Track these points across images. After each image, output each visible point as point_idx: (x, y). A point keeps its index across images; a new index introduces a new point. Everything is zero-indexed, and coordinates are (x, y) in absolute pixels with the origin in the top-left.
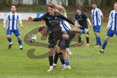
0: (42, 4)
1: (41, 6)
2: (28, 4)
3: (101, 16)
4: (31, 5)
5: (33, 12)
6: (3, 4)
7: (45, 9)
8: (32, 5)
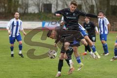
0: (48, 13)
1: (46, 15)
2: (33, 12)
3: (108, 25)
4: (36, 14)
5: (38, 21)
6: (8, 13)
7: (50, 18)
8: (38, 13)
